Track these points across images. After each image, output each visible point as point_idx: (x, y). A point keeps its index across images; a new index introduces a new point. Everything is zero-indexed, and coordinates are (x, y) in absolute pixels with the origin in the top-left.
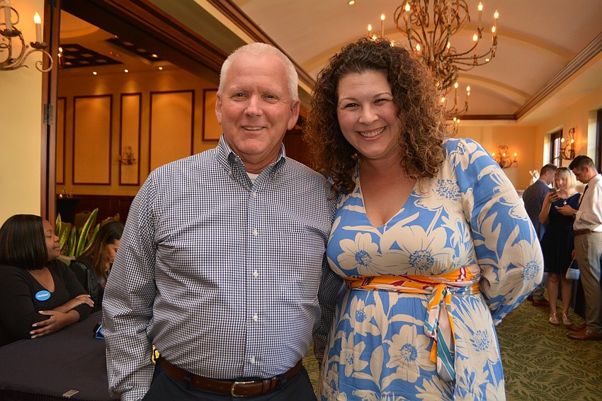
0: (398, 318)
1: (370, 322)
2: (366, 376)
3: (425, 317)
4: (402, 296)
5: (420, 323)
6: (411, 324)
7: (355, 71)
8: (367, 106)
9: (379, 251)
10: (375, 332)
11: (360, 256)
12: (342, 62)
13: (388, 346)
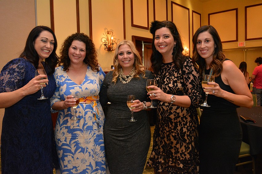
0: (86, 110)
1: (79, 112)
2: (78, 127)
3: (92, 109)
4: (86, 104)
5: (91, 111)
6: (90, 111)
7: (79, 40)
8: (78, 50)
9: (82, 90)
10: (81, 115)
11: (76, 93)
12: (75, 37)
13: (85, 118)
